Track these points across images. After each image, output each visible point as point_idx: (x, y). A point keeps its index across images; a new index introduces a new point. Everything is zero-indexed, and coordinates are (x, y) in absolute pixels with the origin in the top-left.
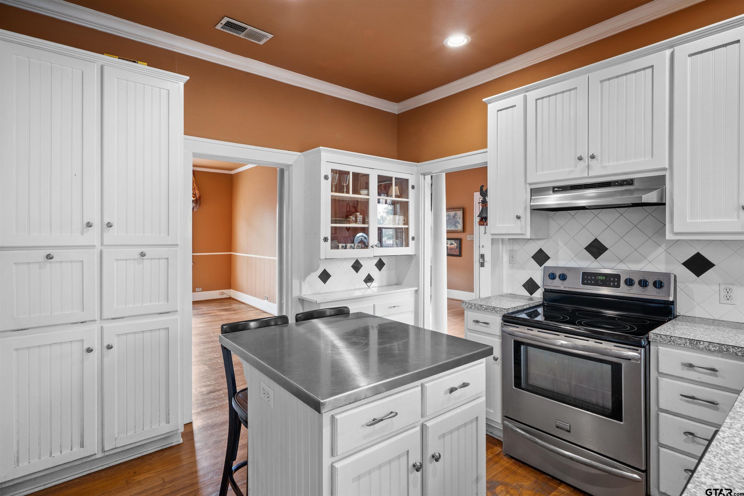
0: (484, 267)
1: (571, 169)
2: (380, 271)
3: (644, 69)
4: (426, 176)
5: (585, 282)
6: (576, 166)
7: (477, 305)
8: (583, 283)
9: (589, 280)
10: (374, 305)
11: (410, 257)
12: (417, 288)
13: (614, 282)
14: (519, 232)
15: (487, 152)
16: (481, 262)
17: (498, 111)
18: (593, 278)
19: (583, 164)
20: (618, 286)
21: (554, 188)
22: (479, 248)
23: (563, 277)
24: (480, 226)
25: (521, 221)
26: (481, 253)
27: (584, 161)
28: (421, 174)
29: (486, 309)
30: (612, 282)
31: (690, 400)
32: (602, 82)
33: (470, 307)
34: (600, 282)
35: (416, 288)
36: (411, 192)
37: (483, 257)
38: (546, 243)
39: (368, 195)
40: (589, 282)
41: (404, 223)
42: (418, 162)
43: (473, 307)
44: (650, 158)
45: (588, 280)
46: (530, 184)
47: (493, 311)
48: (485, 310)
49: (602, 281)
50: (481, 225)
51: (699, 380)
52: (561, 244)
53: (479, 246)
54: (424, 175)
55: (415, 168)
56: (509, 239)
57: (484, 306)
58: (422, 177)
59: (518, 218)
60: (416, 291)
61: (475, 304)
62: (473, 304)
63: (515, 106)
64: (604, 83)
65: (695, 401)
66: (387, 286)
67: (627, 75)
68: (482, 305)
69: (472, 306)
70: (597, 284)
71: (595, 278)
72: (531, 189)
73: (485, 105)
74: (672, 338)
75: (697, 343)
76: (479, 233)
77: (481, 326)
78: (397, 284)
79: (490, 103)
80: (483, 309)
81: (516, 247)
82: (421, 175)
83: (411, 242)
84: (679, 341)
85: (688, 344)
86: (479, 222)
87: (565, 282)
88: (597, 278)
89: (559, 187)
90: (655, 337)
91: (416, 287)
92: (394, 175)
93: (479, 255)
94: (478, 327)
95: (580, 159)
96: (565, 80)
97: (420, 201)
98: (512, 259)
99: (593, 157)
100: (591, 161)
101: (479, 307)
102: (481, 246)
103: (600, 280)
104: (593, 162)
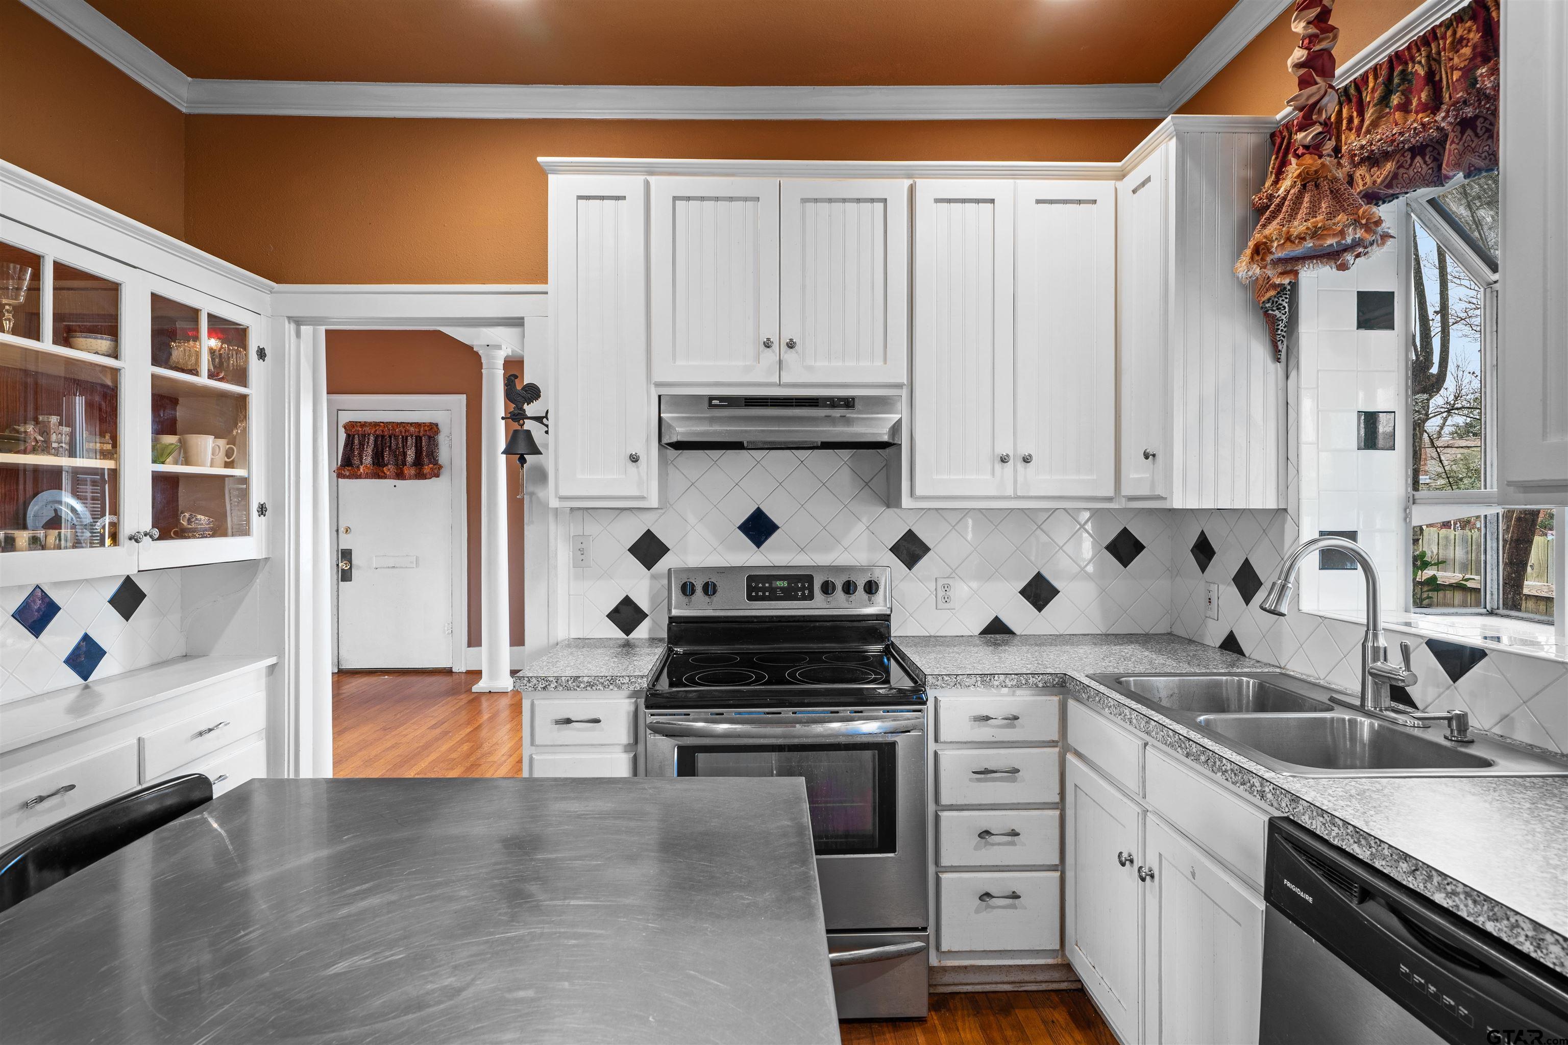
0: (351, 581)
1: (747, 363)
2: (127, 620)
3: (872, 200)
4: (303, 328)
5: (754, 594)
6: (758, 359)
7: (563, 678)
8: (750, 598)
9: (760, 589)
10: (139, 739)
11: (248, 568)
12: (275, 658)
13: (803, 589)
14: (636, 493)
15: (546, 293)
16: (343, 570)
17: (580, 197)
18: (767, 585)
19: (770, 357)
20: (811, 597)
21: (711, 398)
22: (338, 534)
23: (709, 589)
24: (340, 479)
25: (638, 467)
26: (343, 546)
27: (774, 352)
28: (289, 318)
29: (590, 685)
30: (800, 589)
31: (983, 776)
32: (804, 201)
33: (544, 685)
34: (779, 594)
35: (272, 661)
36: (255, 367)
37: (348, 557)
38: (660, 517)
39: (115, 355)
40: (761, 594)
41: (226, 462)
42: (278, 281)
43: (553, 686)
44: (882, 363)
45: (757, 589)
46: (658, 385)
47: (611, 687)
48: (589, 688)
49: (782, 589)
50: (344, 477)
51: (994, 739)
52: (692, 519)
53: (336, 528)
54: (298, 322)
55: (268, 298)
56: (572, 509)
57: (586, 679)
58: (290, 328)
59: (634, 459)
60: (272, 669)
61: (557, 679)
62: (550, 679)
63: (624, 198)
64: (808, 204)
65: (989, 776)
66: (156, 665)
67: (861, 204)
68: (579, 677)
69: (549, 685)
70: (773, 596)
71: (771, 584)
72: (660, 397)
73: (542, 174)
74: (958, 678)
75: (990, 679)
76: (338, 497)
77: (579, 730)
78: (186, 657)
79: (554, 172)
80: (582, 685)
81: (592, 528)
82: (289, 323)
83: (257, 522)
84: (967, 680)
85: (979, 682)
86: (338, 469)
87: (715, 598)
88: (774, 585)
89: (721, 398)
90: (934, 681)
91: (273, 656)
92: (207, 306)
93: (338, 551)
94: (569, 734)
95: (768, 345)
96: (733, 175)
97: (287, 400)
98: (582, 557)
99: (791, 345)
100: (786, 352)
101: (570, 682)
102: (342, 530)
103: (778, 588)
104: (789, 356)
